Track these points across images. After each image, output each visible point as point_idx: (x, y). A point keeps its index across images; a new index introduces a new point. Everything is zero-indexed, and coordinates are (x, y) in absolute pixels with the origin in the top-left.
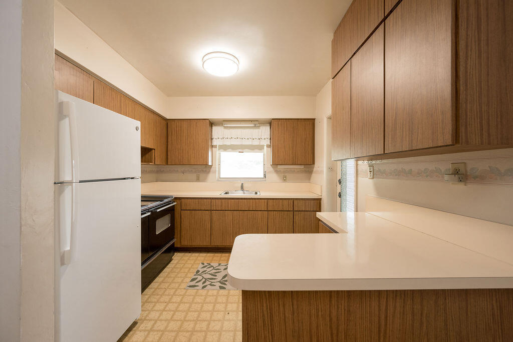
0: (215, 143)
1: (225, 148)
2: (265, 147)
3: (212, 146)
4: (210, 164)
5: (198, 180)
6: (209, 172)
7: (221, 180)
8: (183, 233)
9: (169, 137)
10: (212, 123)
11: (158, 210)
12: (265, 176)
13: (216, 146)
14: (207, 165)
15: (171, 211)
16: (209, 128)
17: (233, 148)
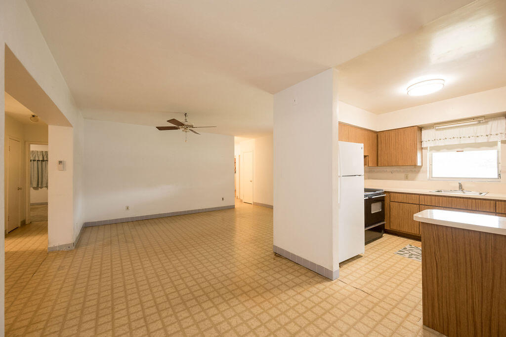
0: (424, 145)
1: (438, 149)
2: (499, 143)
3: (422, 149)
4: (419, 164)
5: (407, 178)
6: (419, 171)
7: (432, 179)
8: (392, 220)
9: (379, 146)
10: (420, 129)
11: (373, 197)
12: (499, 175)
13: (426, 148)
14: (415, 166)
15: (382, 200)
16: (418, 133)
17: (449, 148)
